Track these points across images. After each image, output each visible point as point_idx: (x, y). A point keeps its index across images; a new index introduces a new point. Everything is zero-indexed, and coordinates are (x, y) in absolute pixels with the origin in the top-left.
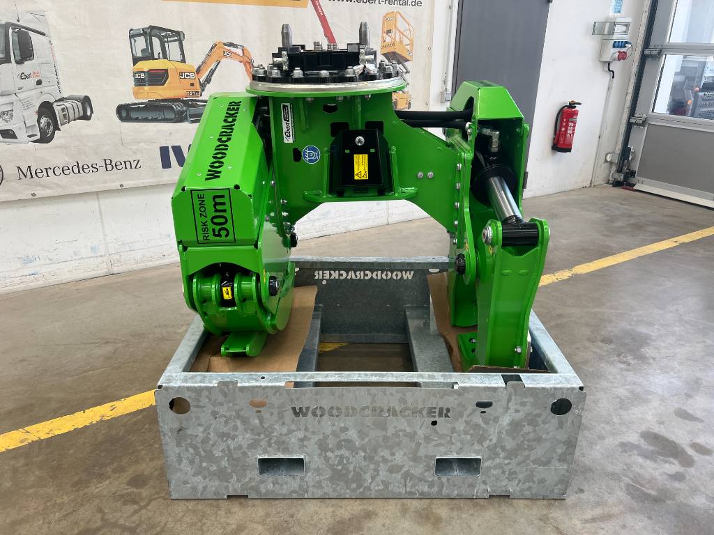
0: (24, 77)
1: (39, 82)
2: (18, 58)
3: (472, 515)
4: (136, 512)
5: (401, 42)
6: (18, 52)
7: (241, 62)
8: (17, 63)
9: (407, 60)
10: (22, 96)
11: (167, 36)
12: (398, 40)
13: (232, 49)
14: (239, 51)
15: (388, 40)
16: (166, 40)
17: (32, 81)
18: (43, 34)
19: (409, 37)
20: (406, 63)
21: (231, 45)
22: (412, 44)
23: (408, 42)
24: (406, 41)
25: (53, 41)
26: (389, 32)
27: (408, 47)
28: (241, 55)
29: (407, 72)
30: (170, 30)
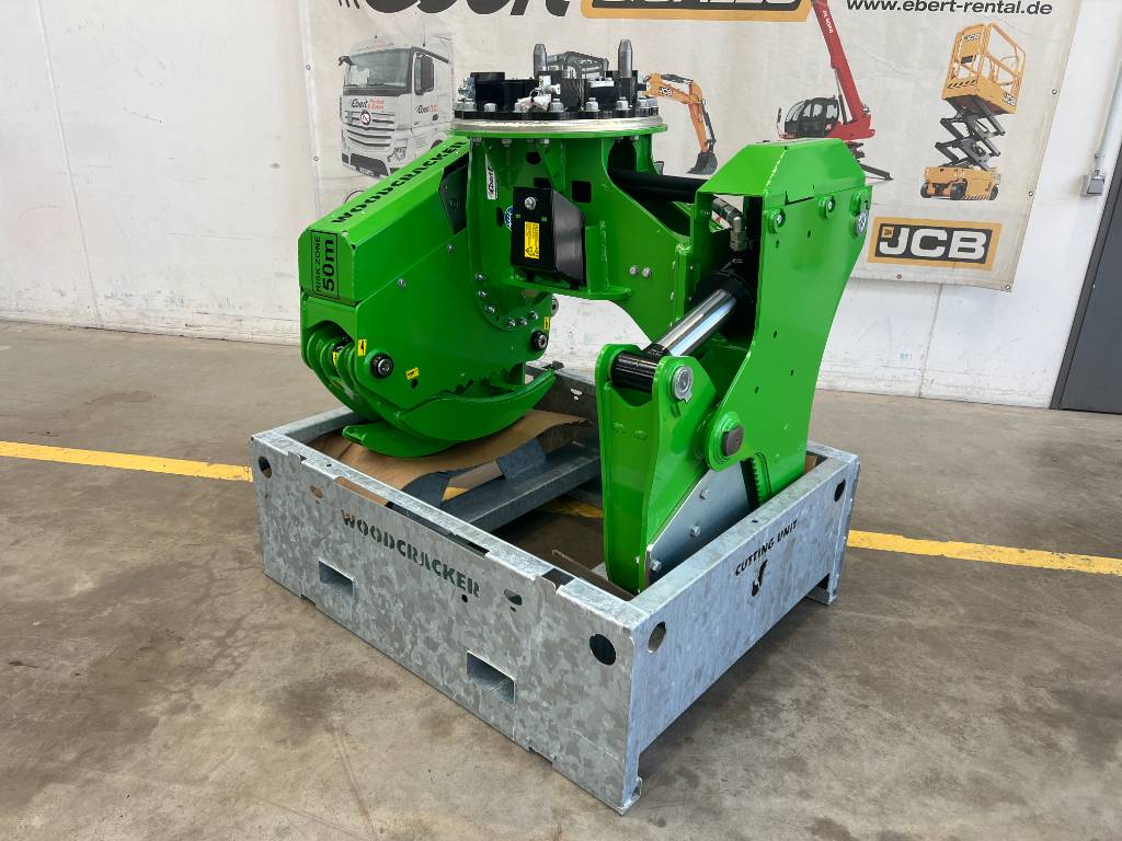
0: (422, 110)
1: (435, 117)
2: (419, 88)
3: (486, 753)
4: (234, 569)
5: (992, 78)
6: (419, 82)
7: (684, 103)
8: (417, 94)
9: (1001, 111)
10: (417, 131)
11: (585, 66)
12: (986, 73)
13: (675, 85)
14: (684, 88)
15: (963, 74)
16: (583, 70)
17: (428, 116)
18: (447, 61)
19: (1013, 69)
20: (998, 118)
21: (672, 78)
22: (1018, 83)
23: (1009, 78)
24: (1004, 77)
25: (456, 71)
26: (967, 59)
27: (1008, 89)
28: (687, 92)
29: (995, 134)
30: (591, 58)
